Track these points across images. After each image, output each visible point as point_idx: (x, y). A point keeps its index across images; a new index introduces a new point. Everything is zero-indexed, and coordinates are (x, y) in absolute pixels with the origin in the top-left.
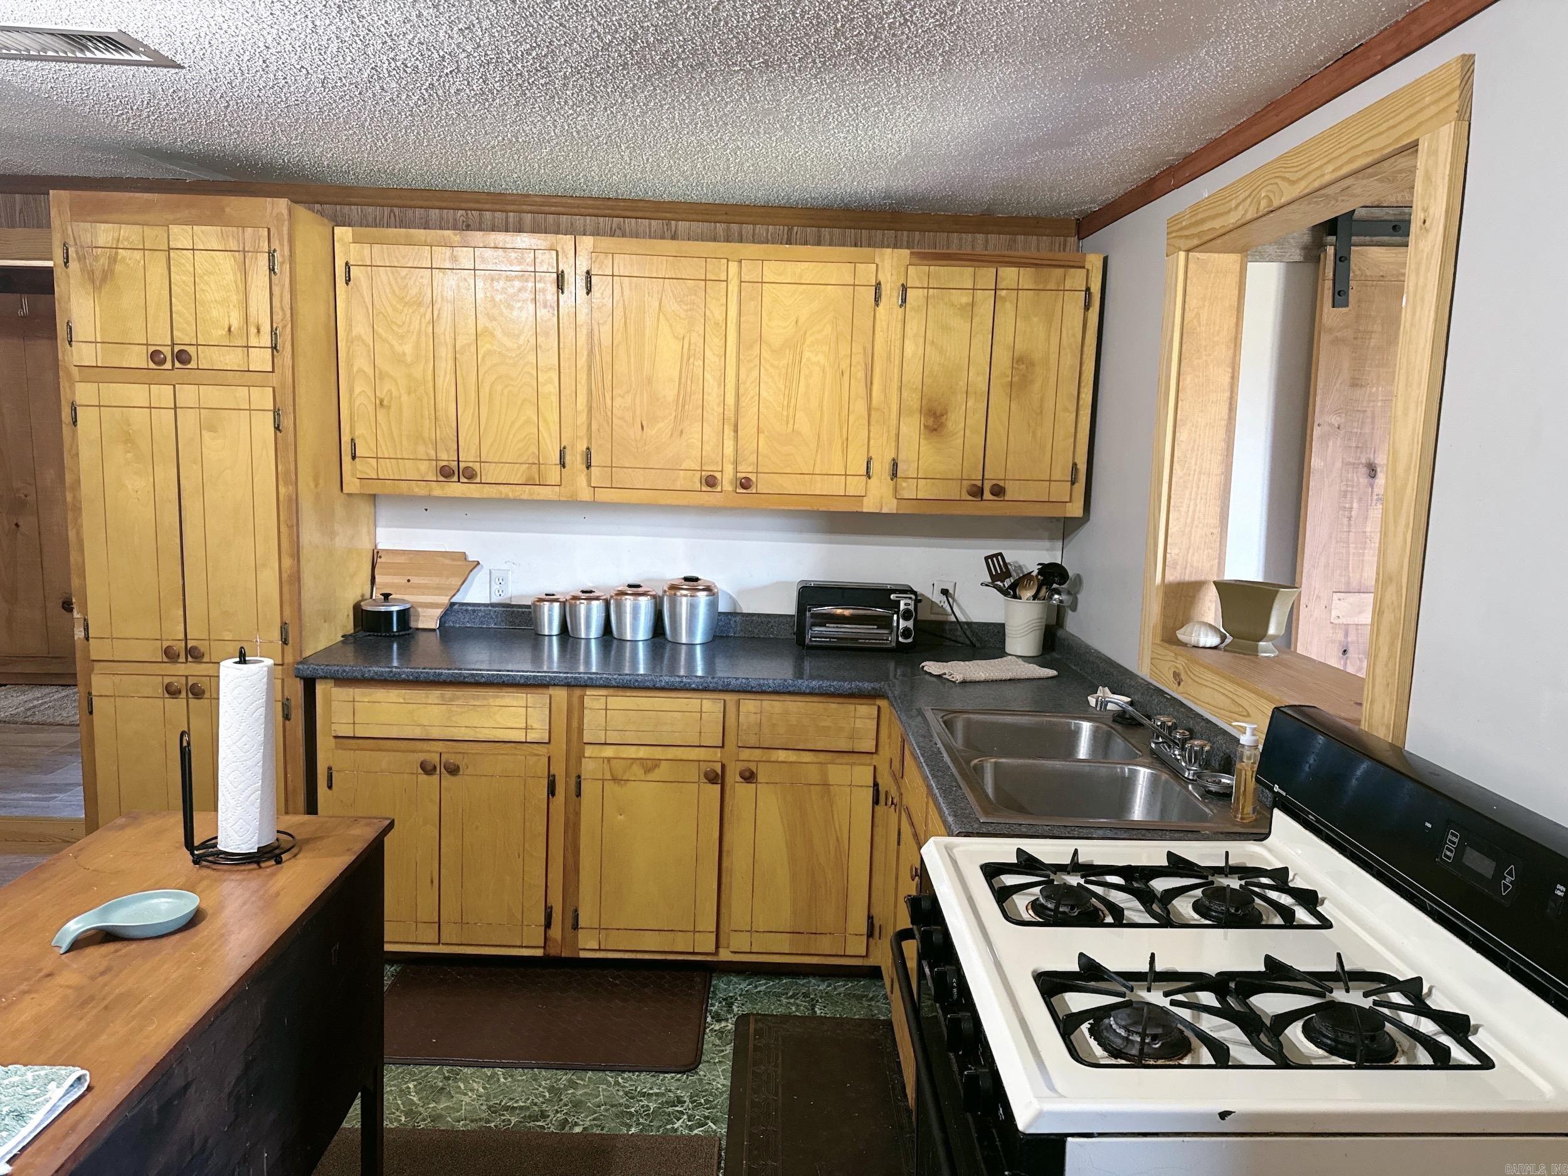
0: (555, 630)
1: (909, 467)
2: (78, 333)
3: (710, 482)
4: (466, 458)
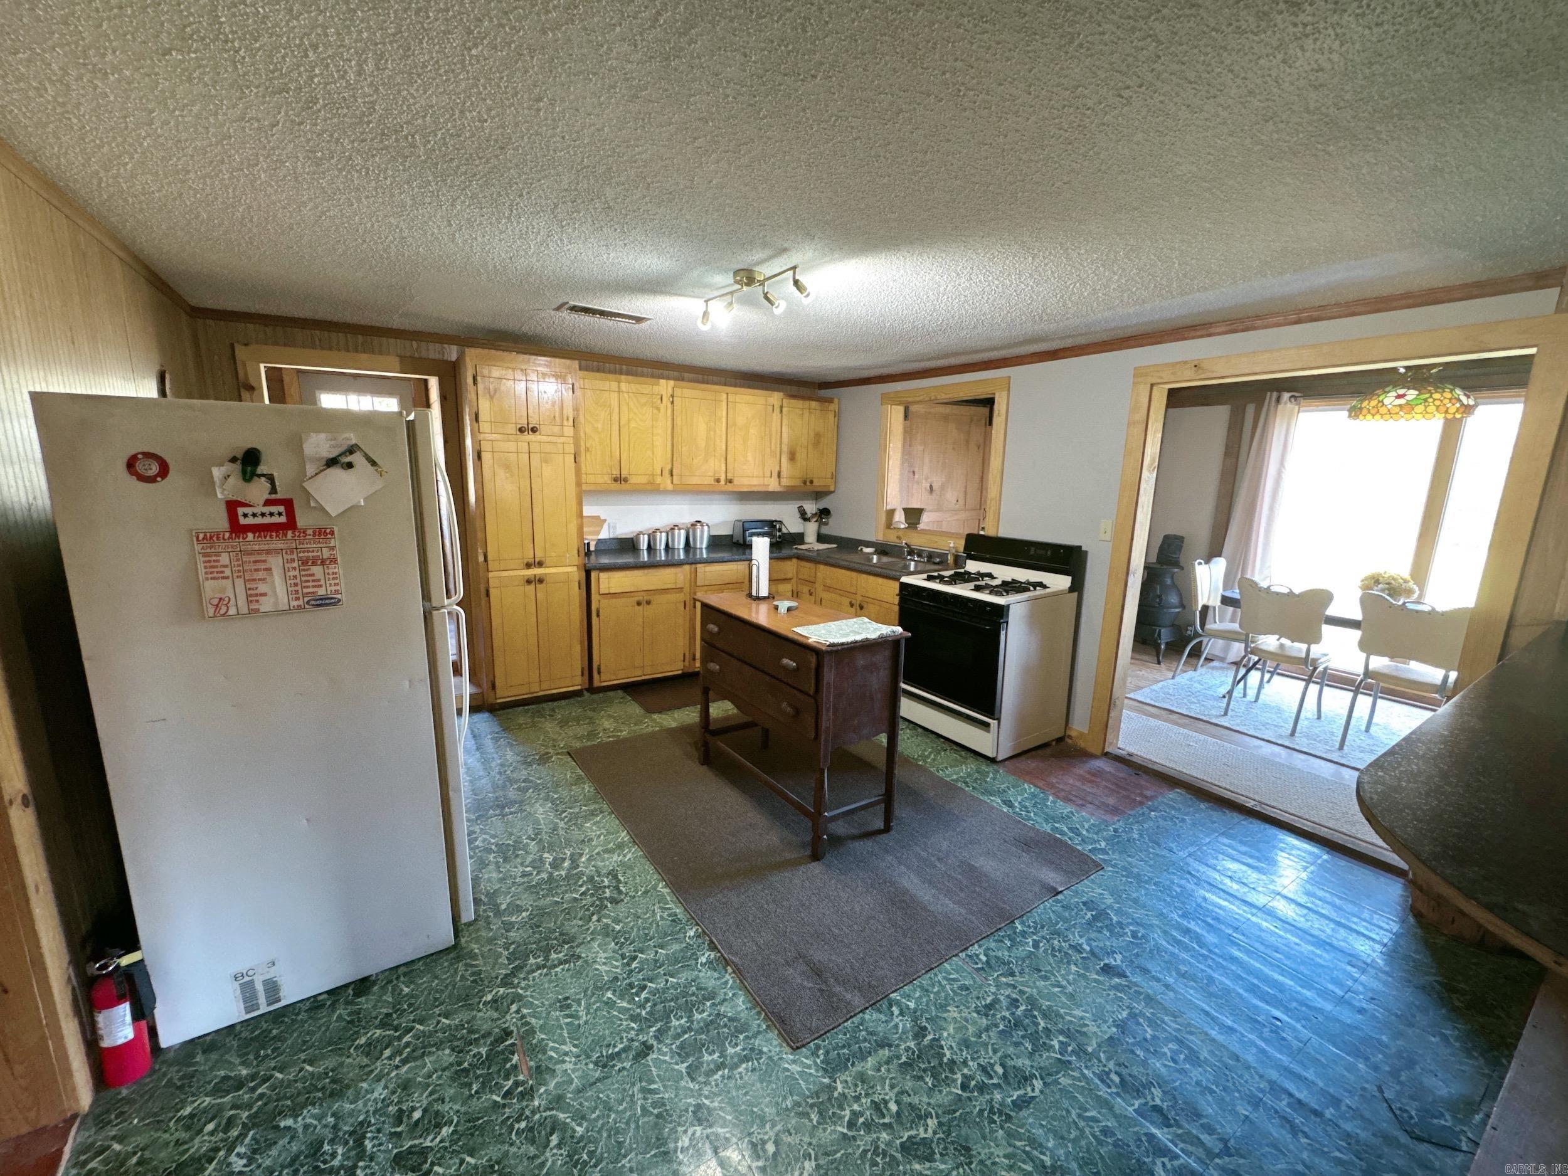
0: (645, 547)
1: (784, 474)
2: (482, 417)
3: (718, 481)
4: (624, 473)
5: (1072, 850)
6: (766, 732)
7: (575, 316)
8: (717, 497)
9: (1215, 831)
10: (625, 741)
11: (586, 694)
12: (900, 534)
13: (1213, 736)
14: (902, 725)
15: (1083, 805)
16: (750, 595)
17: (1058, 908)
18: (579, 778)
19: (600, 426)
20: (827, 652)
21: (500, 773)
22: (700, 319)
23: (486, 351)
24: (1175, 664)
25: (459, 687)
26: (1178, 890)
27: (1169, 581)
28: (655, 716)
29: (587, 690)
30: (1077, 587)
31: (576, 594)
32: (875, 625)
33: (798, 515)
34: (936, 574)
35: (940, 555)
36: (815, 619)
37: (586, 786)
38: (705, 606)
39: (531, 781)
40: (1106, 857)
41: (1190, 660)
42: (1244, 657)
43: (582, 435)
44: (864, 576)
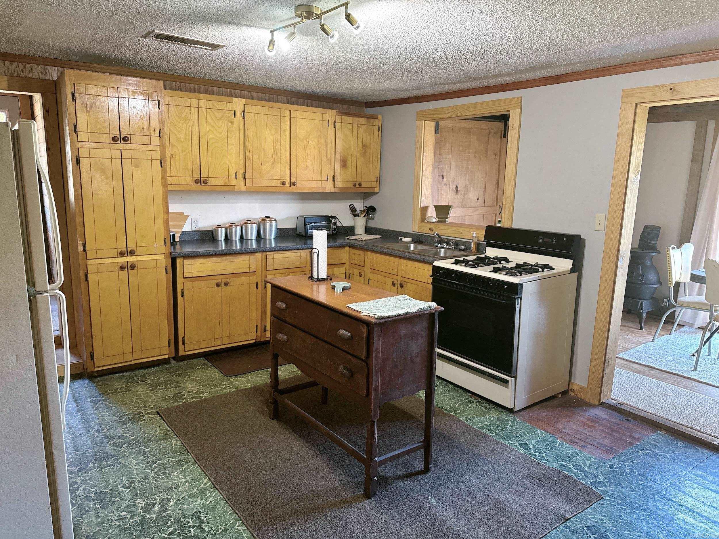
0: (223, 238)
1: (338, 178)
2: (80, 128)
3: (284, 183)
4: (204, 176)
5: (578, 483)
6: (325, 390)
7: (159, 43)
8: (282, 197)
9: (690, 464)
10: (206, 400)
11: (173, 362)
12: (432, 226)
13: (686, 388)
14: (437, 382)
15: (584, 446)
16: (311, 278)
17: (567, 532)
18: (167, 434)
19: (182, 136)
20: (376, 324)
21: (98, 431)
22: (267, 48)
23: (83, 72)
24: (654, 330)
25: (60, 358)
26: (663, 514)
27: (648, 263)
28: (232, 379)
29: (174, 358)
30: (577, 268)
31: (164, 278)
32: (414, 301)
33: (350, 212)
34: (462, 259)
35: (466, 244)
36: (365, 296)
37: (174, 442)
38: (274, 287)
39: (125, 438)
40: (604, 489)
41: (666, 325)
42: (710, 323)
43: (167, 144)
44: (403, 261)
